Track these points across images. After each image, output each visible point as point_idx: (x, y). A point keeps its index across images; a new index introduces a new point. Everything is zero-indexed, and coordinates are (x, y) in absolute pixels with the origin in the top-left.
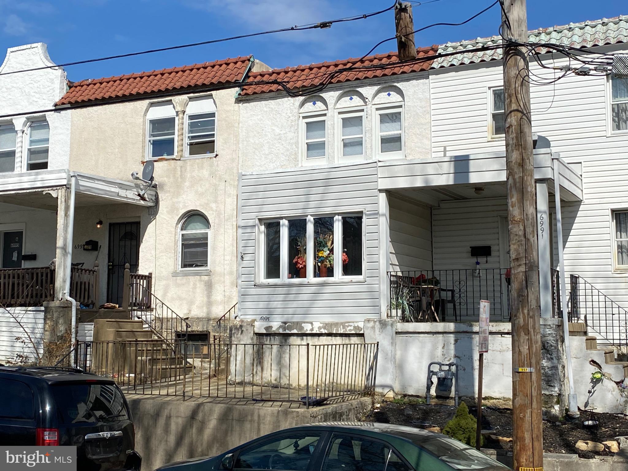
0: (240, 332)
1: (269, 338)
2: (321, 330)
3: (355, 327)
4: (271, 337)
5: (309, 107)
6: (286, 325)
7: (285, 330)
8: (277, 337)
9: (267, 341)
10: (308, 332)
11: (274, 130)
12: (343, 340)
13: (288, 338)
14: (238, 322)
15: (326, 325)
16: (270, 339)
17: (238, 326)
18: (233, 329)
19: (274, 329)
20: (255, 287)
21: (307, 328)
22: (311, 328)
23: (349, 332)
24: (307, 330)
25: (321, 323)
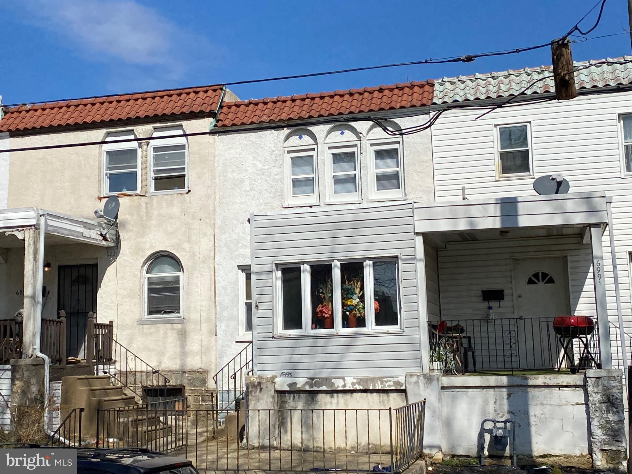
0: (259, 390)
1: (292, 395)
2: (355, 387)
3: (394, 382)
4: (295, 395)
5: (295, 141)
6: (314, 382)
7: (312, 387)
8: (302, 395)
9: (290, 399)
10: (340, 388)
11: (256, 164)
12: (380, 396)
13: (315, 396)
14: (255, 379)
15: (361, 381)
16: (294, 396)
17: (256, 384)
18: (250, 386)
19: (298, 386)
20: (274, 339)
21: (339, 384)
22: (343, 384)
23: (388, 388)
24: (338, 387)
25: (354, 378)
